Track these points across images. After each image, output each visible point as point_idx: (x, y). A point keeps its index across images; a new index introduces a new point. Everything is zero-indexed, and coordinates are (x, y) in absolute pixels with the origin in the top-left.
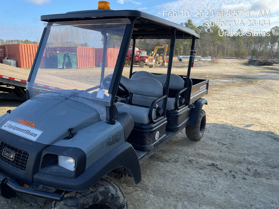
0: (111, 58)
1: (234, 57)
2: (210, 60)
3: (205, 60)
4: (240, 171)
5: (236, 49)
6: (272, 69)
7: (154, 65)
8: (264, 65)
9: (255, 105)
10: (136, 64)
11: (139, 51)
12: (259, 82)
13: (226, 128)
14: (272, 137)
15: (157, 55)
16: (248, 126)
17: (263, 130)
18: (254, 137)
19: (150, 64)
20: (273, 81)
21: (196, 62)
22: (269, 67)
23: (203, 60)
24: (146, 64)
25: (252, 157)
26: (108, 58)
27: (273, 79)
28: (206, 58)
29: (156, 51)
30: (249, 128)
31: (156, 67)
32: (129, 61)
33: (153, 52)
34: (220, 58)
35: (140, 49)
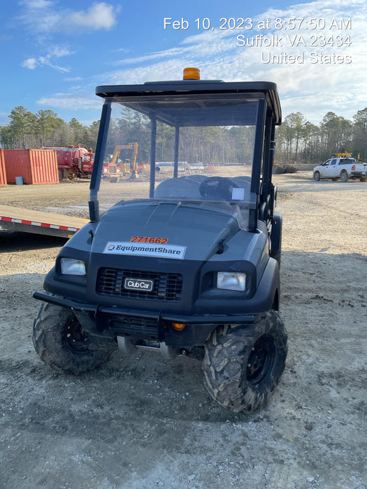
0: (38, 167)
1: (236, 162)
2: (203, 168)
3: (195, 168)
4: (354, 299)
5: (238, 150)
6: (298, 178)
7: (119, 178)
8: (285, 172)
9: (312, 224)
10: (84, 178)
11: (89, 155)
12: (295, 195)
13: (299, 255)
14: (361, 259)
15: (119, 161)
16: (323, 250)
17: (345, 252)
18: (340, 262)
19: (112, 176)
20: (312, 193)
21: (182, 171)
22: (293, 174)
23: (192, 168)
24: (104, 177)
25: (354, 282)
26: (32, 167)
27: (311, 191)
28: (196, 166)
29: (117, 153)
30: (327, 252)
31: (121, 181)
32: (70, 172)
33: (112, 156)
34: (216, 164)
35: (90, 151)
